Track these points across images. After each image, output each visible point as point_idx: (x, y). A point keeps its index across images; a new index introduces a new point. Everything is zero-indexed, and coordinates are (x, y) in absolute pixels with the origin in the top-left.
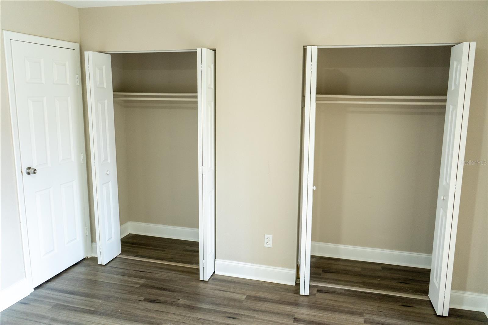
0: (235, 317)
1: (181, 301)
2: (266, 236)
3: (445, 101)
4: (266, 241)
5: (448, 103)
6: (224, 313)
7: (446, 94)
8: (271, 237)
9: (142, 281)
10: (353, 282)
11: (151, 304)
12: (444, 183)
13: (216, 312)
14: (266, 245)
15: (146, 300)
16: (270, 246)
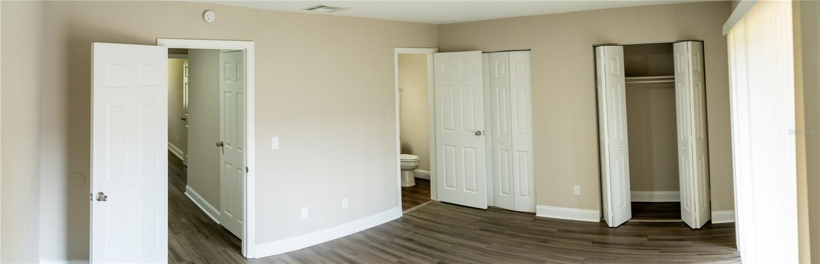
0: (547, 241)
1: (506, 232)
2: (575, 186)
3: (674, 79)
4: (575, 190)
5: (676, 81)
6: (538, 239)
7: (674, 75)
8: (579, 187)
9: (479, 218)
10: (647, 217)
11: (483, 232)
12: (682, 138)
13: (532, 238)
14: (575, 194)
15: (479, 229)
16: (578, 194)
